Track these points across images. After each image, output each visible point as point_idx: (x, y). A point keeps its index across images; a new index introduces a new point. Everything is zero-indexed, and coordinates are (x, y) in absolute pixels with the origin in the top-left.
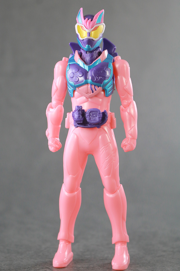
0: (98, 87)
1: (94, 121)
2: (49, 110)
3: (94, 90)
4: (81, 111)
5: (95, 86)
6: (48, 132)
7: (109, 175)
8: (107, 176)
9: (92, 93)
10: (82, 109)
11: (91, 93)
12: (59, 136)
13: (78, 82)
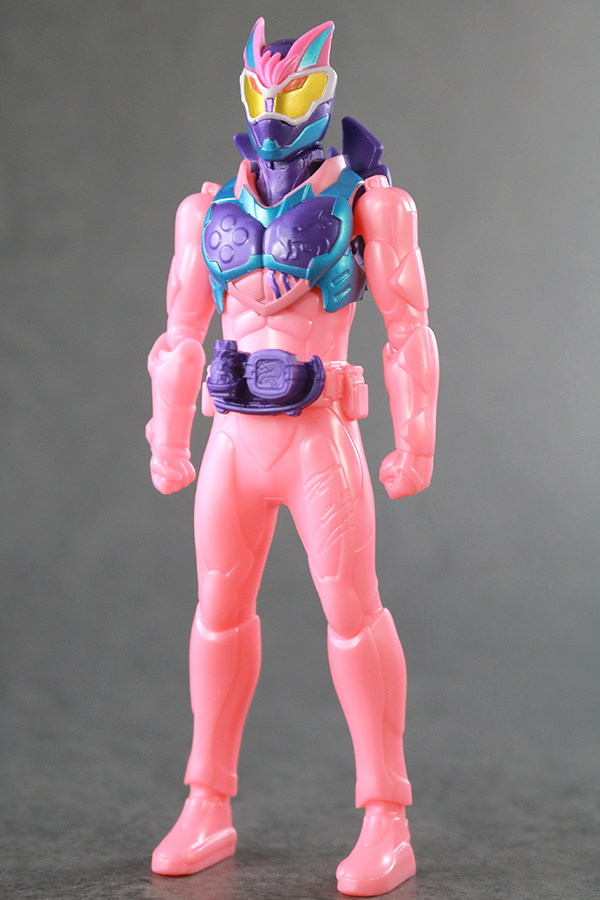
0: (297, 278)
1: (275, 392)
2: (157, 355)
3: (282, 287)
4: (233, 356)
5: (286, 275)
6: (152, 429)
7: (334, 575)
8: (328, 579)
9: (275, 300)
10: (236, 350)
11: (272, 300)
12: (188, 442)
13: (231, 263)
